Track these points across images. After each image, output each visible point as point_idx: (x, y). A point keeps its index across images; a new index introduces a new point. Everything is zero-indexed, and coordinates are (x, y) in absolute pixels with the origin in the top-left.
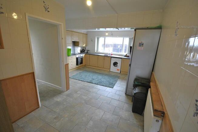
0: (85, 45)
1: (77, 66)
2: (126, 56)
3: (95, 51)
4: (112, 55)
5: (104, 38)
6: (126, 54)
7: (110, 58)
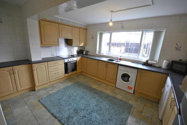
0: (83, 44)
1: (67, 75)
2: (146, 64)
3: (97, 53)
4: (120, 59)
5: (109, 34)
6: (147, 61)
7: (117, 65)
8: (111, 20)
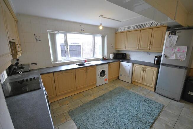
4: (86, 62)
6: (103, 57)
8: (101, 24)
